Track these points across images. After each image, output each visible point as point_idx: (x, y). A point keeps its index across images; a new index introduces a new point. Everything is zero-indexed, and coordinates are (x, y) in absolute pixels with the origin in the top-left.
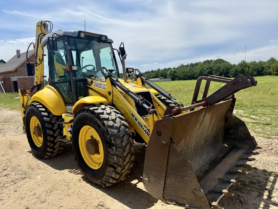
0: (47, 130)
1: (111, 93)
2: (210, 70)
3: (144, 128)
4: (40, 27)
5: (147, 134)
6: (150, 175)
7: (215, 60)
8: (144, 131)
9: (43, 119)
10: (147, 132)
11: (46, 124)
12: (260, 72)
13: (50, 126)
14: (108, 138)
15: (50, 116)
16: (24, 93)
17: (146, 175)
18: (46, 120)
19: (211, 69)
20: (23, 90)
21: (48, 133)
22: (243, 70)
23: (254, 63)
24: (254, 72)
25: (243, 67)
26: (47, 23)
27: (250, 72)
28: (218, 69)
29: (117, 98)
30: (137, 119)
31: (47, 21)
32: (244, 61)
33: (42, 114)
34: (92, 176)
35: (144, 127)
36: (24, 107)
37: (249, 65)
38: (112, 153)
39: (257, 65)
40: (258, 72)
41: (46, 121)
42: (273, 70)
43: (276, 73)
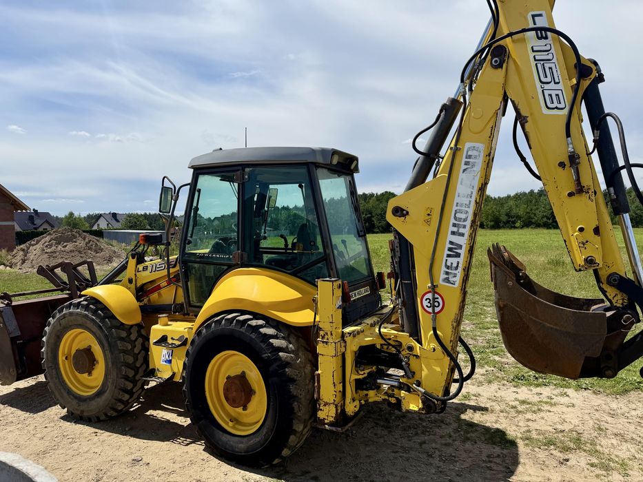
2: (369, 215)
7: (379, 194)
19: (371, 213)
42: (487, 219)
43: (492, 223)
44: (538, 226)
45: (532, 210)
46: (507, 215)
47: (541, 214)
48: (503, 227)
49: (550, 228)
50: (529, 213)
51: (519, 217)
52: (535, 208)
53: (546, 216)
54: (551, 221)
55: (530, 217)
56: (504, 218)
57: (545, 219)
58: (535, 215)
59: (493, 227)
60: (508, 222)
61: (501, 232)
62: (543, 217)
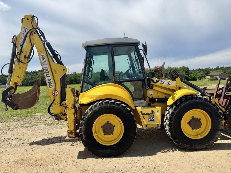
1: (181, 88)
4: (30, 21)
18: (132, 114)
22: (76, 79)
25: (75, 76)
37: (79, 76)
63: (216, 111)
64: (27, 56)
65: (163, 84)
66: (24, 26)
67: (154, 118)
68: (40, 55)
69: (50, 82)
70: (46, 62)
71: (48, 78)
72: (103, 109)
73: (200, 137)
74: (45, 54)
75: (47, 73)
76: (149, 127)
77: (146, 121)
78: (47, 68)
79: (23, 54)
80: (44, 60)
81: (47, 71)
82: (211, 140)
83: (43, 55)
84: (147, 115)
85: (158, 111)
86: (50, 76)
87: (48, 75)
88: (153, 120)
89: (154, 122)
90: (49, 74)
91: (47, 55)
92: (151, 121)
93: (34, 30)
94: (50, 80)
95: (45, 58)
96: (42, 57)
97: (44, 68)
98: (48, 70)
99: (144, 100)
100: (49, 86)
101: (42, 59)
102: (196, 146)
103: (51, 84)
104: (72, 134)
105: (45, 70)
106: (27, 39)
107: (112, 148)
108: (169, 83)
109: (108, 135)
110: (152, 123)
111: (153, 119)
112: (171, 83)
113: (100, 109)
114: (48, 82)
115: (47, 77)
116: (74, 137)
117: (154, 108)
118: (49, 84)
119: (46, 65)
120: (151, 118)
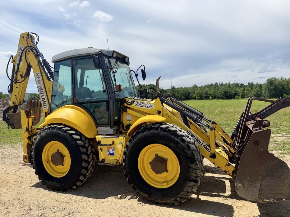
0: (83, 155)
1: (161, 112)
3: (202, 144)
4: (25, 39)
5: (206, 149)
6: (245, 181)
8: (203, 146)
9: (77, 142)
10: (207, 147)
11: (80, 148)
12: (187, 96)
13: (85, 150)
14: (189, 154)
15: (82, 140)
16: (30, 115)
17: (240, 181)
18: (80, 143)
20: (29, 111)
21: (83, 158)
23: (181, 89)
24: (182, 96)
25: (174, 92)
26: (33, 35)
27: (179, 97)
28: (153, 93)
29: (169, 116)
30: (194, 135)
31: (33, 33)
32: (174, 87)
33: (74, 138)
34: (160, 196)
35: (202, 142)
36: (29, 132)
37: (178, 91)
38: (194, 167)
39: (184, 91)
40: (185, 96)
41: (80, 145)
42: (197, 95)
43: (199, 97)
44: (219, 98)
45: (216, 92)
46: (206, 94)
47: (220, 93)
48: (204, 99)
49: (224, 99)
50: (215, 93)
51: (211, 95)
52: (217, 90)
53: (222, 94)
54: (224, 96)
55: (215, 95)
56: (204, 95)
57: (222, 95)
58: (217, 94)
59: (199, 99)
60: (206, 97)
61: (203, 101)
62: (221, 95)
63: (185, 150)
64: (23, 75)
65: (139, 107)
66: (20, 45)
67: (114, 150)
68: (35, 73)
69: (44, 102)
70: (41, 81)
71: (43, 97)
72: (49, 135)
73: (165, 186)
74: (39, 72)
75: (41, 92)
76: (107, 162)
77: (103, 154)
78: (41, 87)
79: (19, 74)
80: (39, 79)
81: (41, 90)
82: (179, 194)
83: (38, 74)
84: (106, 147)
85: (120, 143)
86: (44, 96)
87: (42, 95)
88: (113, 154)
89: (113, 156)
90: (43, 93)
91: (41, 74)
92: (110, 154)
93: (29, 48)
94: (45, 100)
95: (40, 76)
96: (37, 76)
97: (39, 86)
98: (43, 89)
99: (110, 127)
100: (44, 106)
101: (37, 78)
102: (156, 197)
103: (45, 104)
104: (26, 159)
105: (40, 89)
106: (23, 58)
107: (59, 181)
108: (147, 105)
109: (56, 165)
110: (111, 157)
111: (113, 152)
112: (149, 105)
113: (46, 135)
114: (43, 102)
115: (41, 96)
116: (28, 162)
117: (117, 138)
118: (44, 104)
119: (41, 83)
120: (111, 151)
